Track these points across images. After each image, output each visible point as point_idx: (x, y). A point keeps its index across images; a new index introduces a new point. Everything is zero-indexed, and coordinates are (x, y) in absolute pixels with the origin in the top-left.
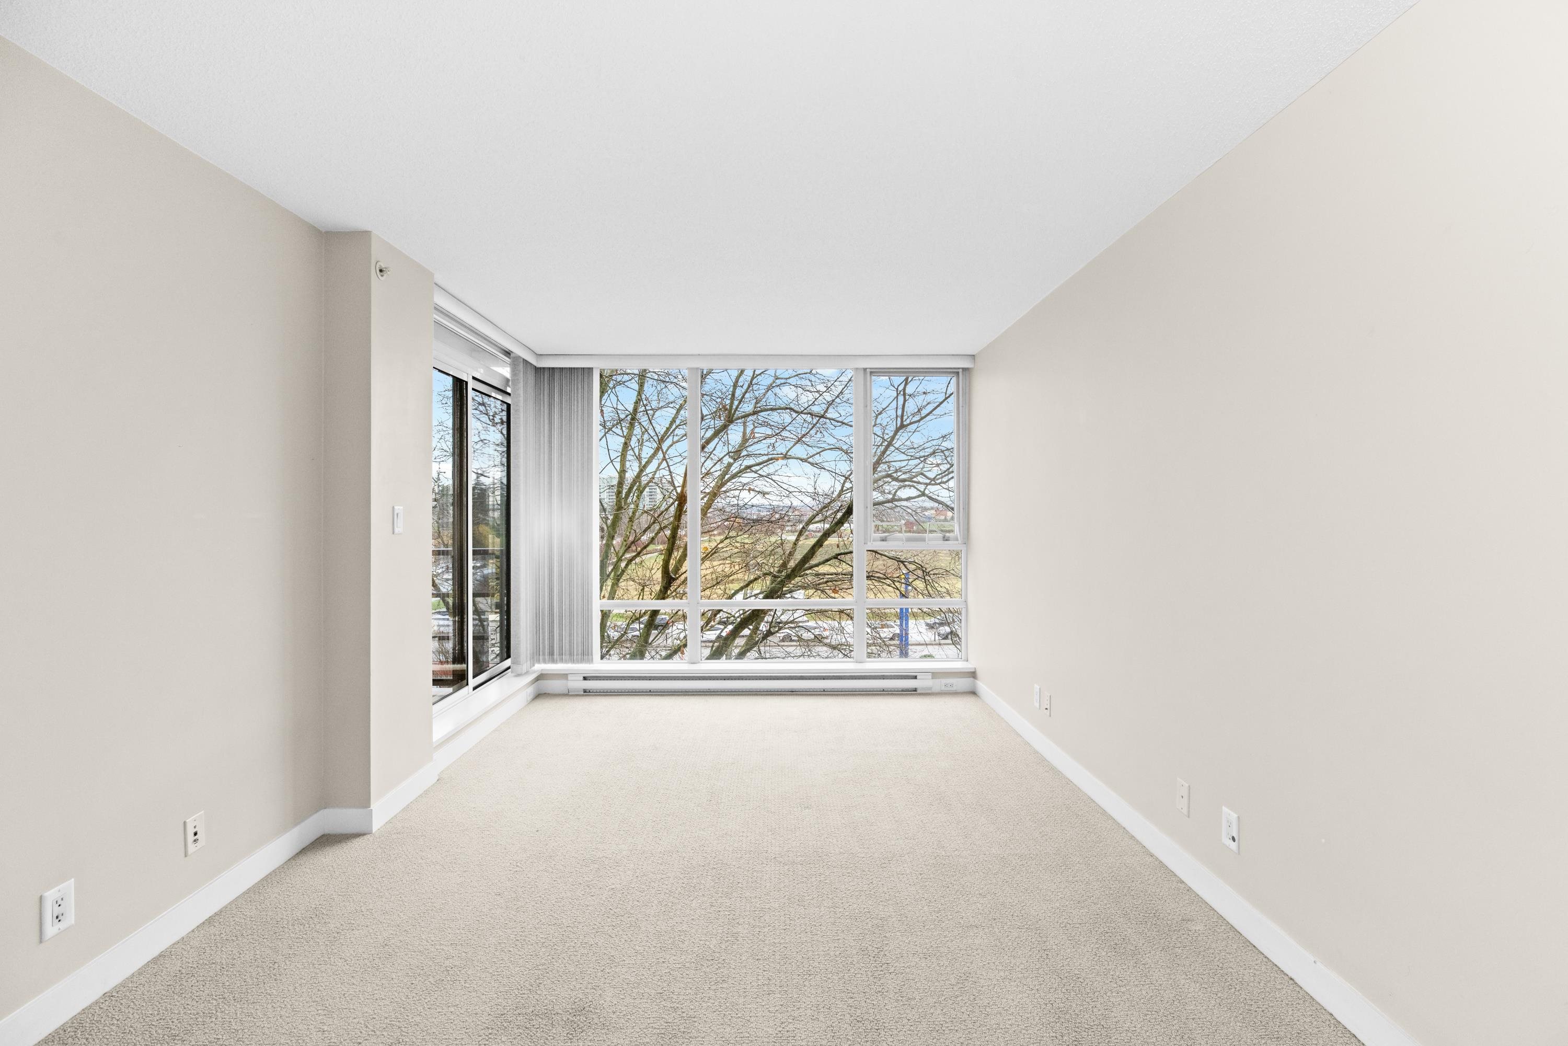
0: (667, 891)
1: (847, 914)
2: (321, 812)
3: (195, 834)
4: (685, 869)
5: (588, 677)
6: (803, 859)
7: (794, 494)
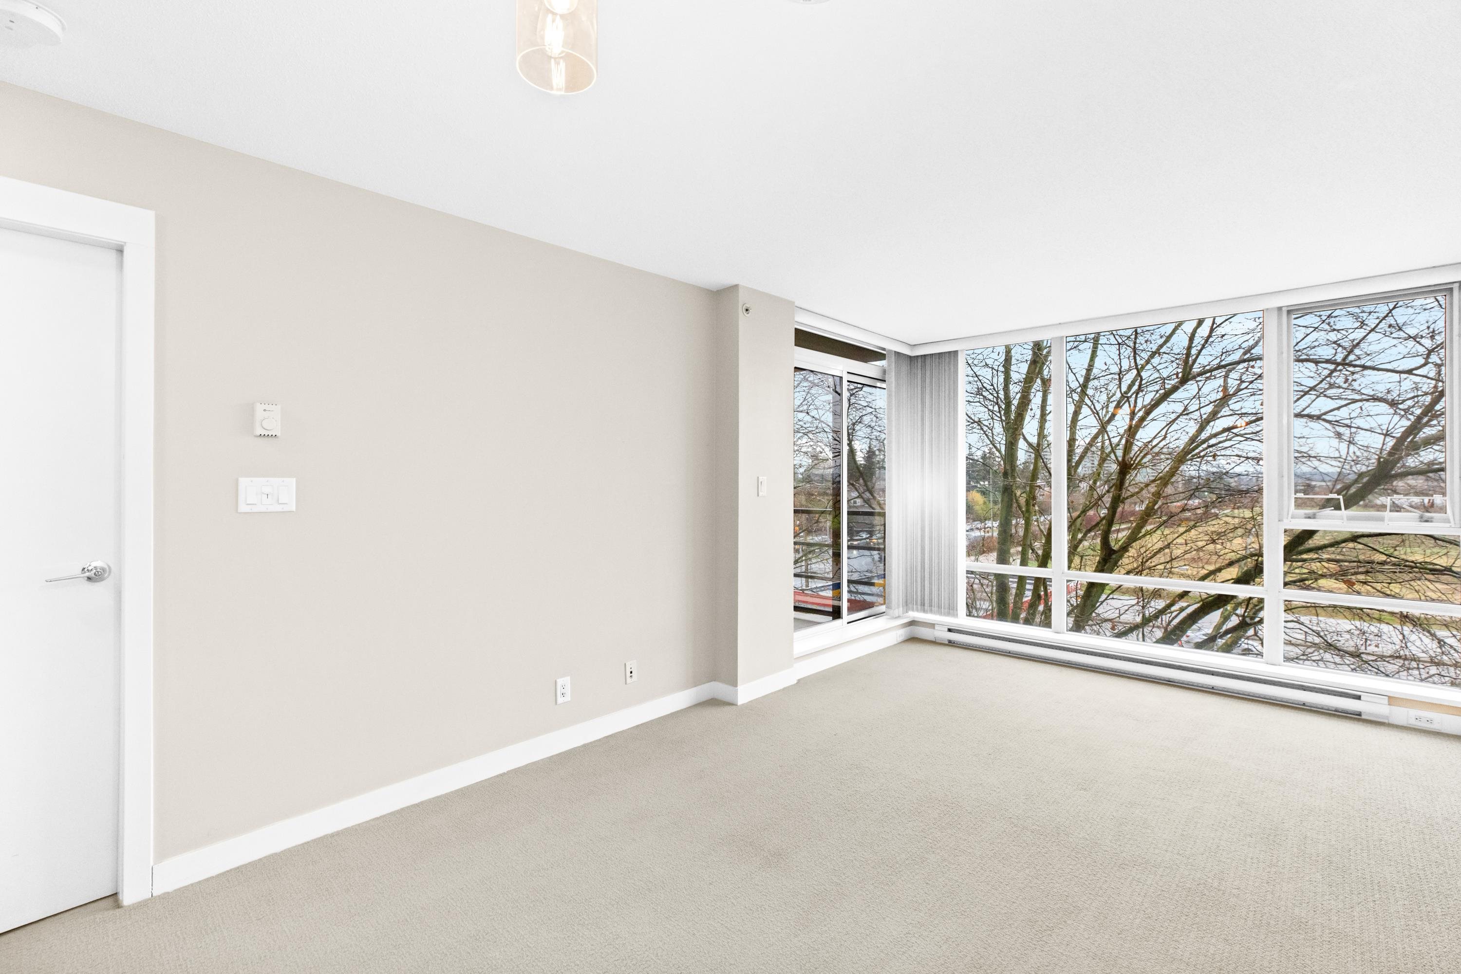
0: (895, 808)
1: (1042, 887)
2: (712, 683)
3: (631, 672)
4: (923, 797)
5: (953, 629)
6: (1038, 828)
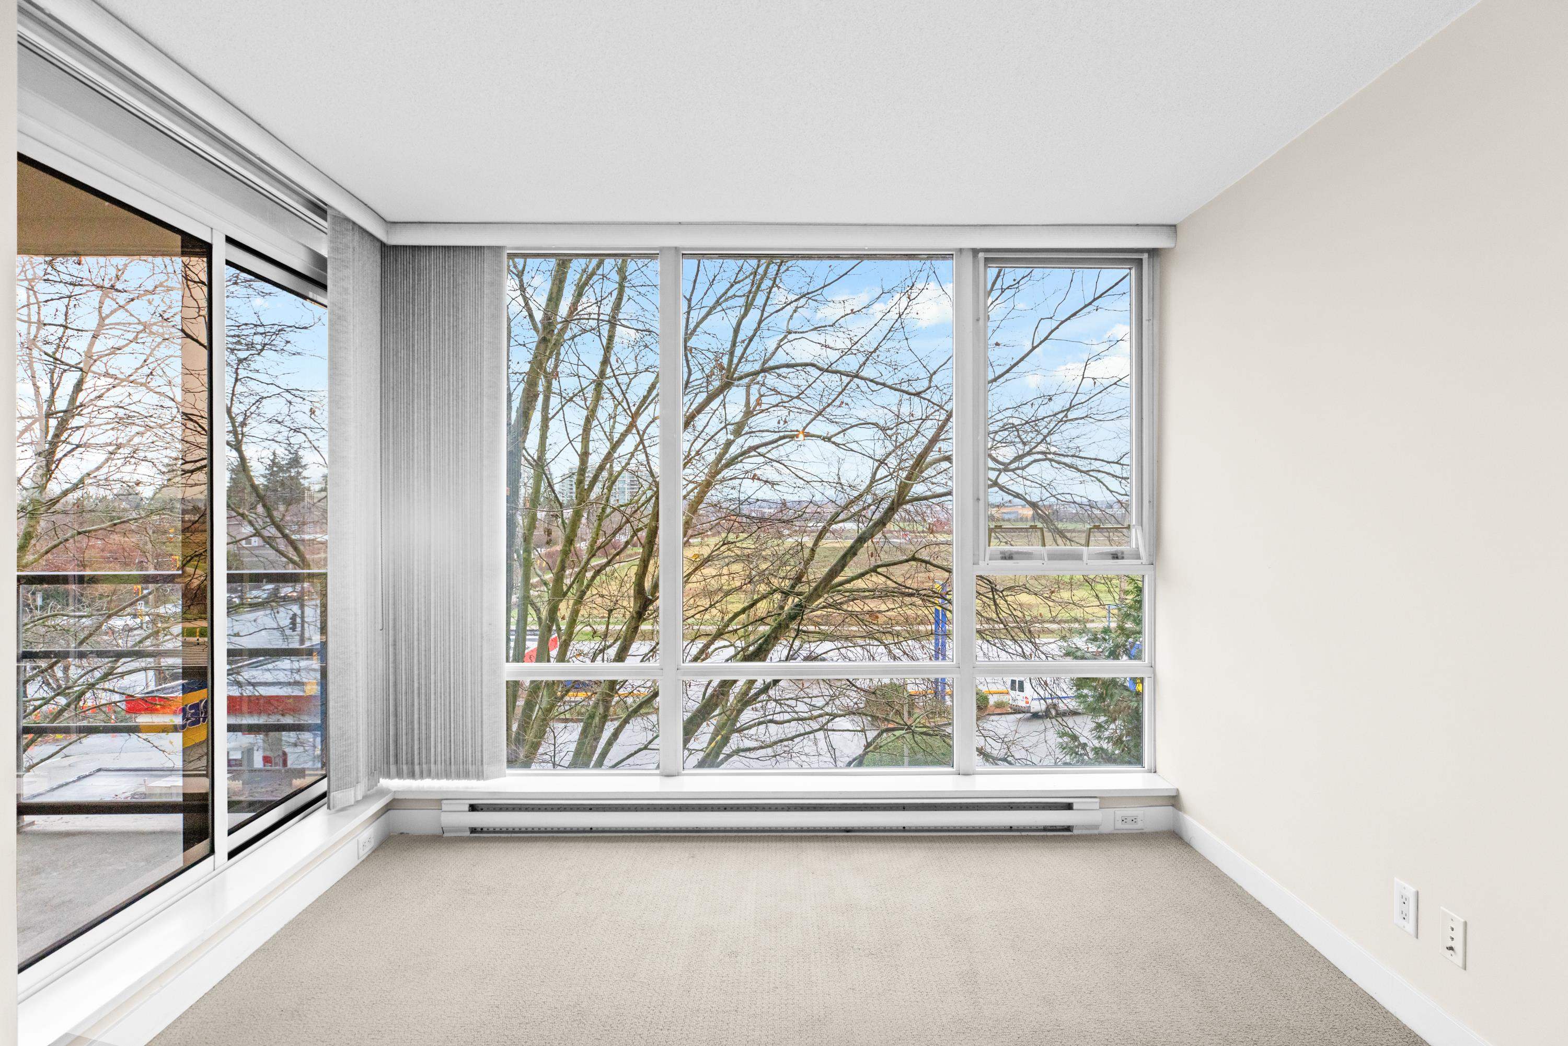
5: (479, 804)
7: (813, 484)
